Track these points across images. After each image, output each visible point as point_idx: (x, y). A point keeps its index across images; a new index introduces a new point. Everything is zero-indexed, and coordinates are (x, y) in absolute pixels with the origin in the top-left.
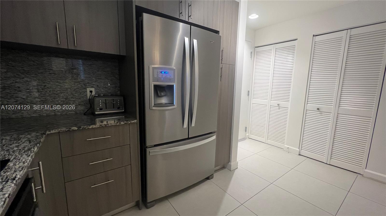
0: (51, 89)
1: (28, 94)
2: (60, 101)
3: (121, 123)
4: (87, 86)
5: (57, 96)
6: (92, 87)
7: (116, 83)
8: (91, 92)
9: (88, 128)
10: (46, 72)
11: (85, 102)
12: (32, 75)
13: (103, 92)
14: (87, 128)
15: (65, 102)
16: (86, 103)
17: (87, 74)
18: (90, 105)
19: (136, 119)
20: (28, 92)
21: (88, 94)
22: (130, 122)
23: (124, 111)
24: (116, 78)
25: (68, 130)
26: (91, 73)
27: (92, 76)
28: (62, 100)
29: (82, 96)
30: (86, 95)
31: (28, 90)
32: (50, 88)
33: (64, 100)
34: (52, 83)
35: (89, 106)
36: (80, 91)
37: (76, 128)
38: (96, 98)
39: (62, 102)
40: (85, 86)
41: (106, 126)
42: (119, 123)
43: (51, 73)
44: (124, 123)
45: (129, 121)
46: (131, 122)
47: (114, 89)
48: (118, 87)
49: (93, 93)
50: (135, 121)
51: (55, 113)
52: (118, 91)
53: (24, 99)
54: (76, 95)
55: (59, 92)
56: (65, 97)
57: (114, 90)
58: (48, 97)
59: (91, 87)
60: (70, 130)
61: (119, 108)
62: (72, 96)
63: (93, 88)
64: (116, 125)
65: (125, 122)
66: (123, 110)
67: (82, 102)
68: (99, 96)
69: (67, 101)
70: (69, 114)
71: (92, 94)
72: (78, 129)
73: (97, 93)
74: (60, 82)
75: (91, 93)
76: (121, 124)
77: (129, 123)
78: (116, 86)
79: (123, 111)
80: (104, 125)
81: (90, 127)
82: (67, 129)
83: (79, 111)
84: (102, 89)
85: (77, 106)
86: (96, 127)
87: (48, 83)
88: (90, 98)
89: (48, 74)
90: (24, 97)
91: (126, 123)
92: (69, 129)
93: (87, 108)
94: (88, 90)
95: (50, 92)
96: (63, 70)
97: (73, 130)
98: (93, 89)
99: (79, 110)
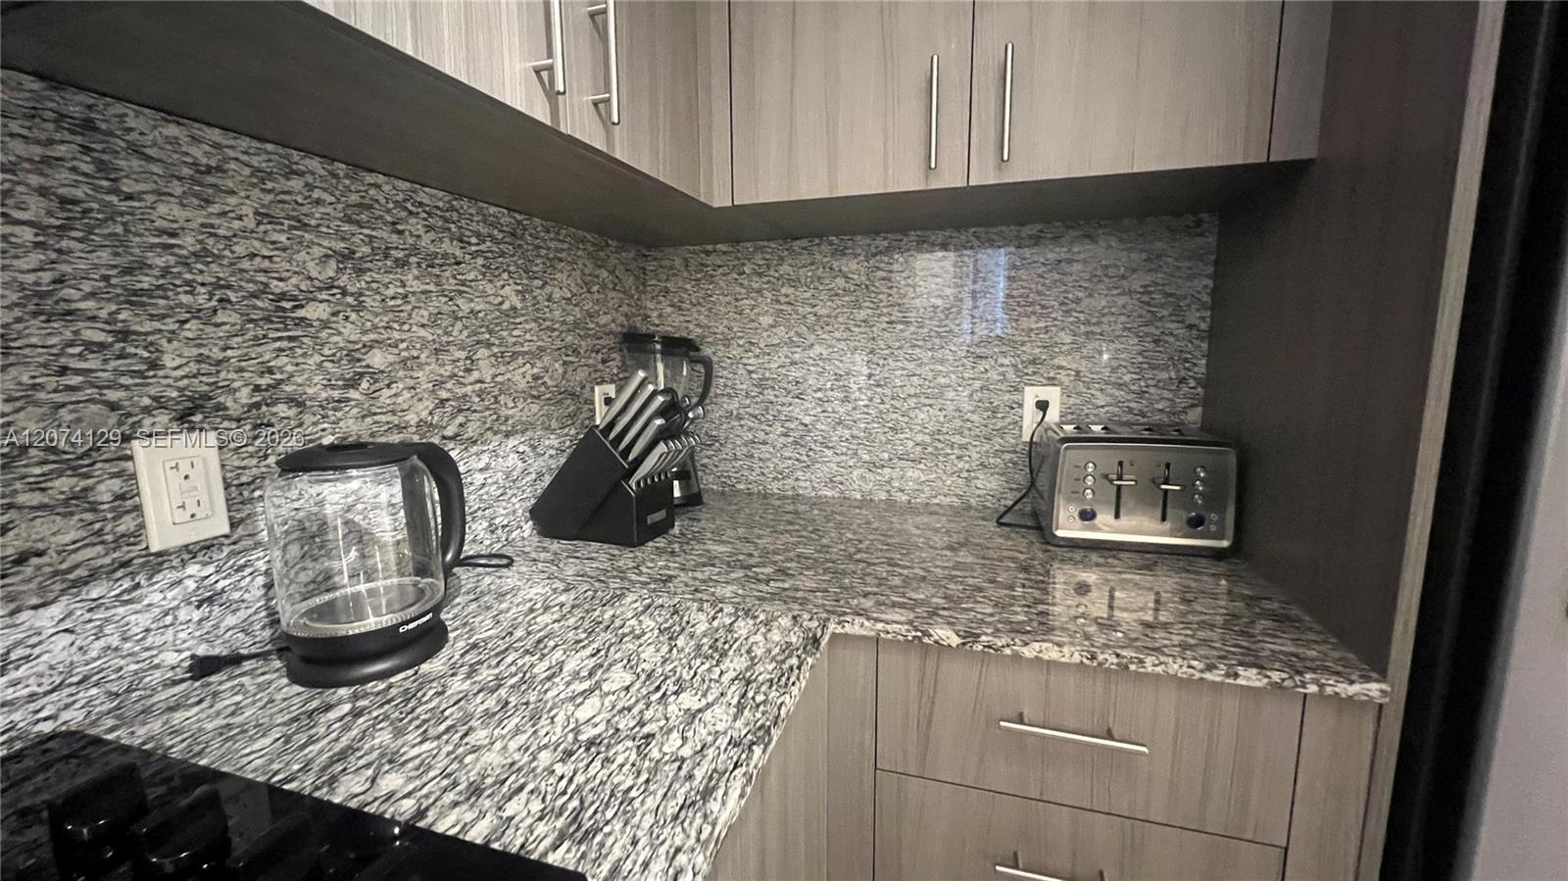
0: (888, 391)
1: (819, 409)
2: (911, 444)
3: (1236, 675)
4: (1027, 374)
5: (906, 419)
6: (1052, 381)
7: (1186, 360)
8: (1043, 406)
9: (1017, 656)
10: (880, 315)
11: (1007, 456)
12: (837, 335)
13: (1103, 407)
14: (1008, 651)
15: (930, 449)
16: (1011, 461)
17: (1034, 313)
18: (1031, 471)
19: (1383, 675)
20: (819, 399)
21: (1030, 416)
22: (1321, 686)
23: (1231, 547)
24: (1190, 327)
25: (914, 637)
26: (1053, 307)
27: (1055, 326)
28: (919, 438)
29: (1000, 425)
30: (1017, 424)
31: (819, 395)
32: (885, 385)
33: (928, 439)
34: (893, 364)
35: (1022, 478)
36: (991, 403)
37: (955, 641)
38: (1067, 448)
39: (919, 448)
40: (1020, 377)
41: (1127, 668)
42: (1227, 675)
43: (893, 318)
44: (1266, 681)
45: (1308, 676)
46: (1329, 690)
47: (1166, 394)
48: (1192, 383)
49: (1053, 415)
50: (1374, 689)
51: (888, 492)
52: (1193, 406)
53: (806, 425)
54: (975, 417)
55: (912, 402)
56: (931, 427)
57: (1168, 399)
58: (876, 425)
59: (1045, 382)
60: (926, 640)
61: (1195, 524)
62: (958, 423)
63: (1054, 385)
64: (1201, 679)
65: (1276, 676)
66: (1221, 538)
67: (997, 453)
68: (1082, 438)
69: (940, 445)
70: (938, 504)
71: (1046, 419)
72: (964, 644)
73: (1072, 413)
74: (920, 358)
75: (1041, 413)
76: (1241, 681)
77: (1313, 689)
78: (1183, 373)
79: (1225, 544)
80: (1115, 661)
81: (1028, 652)
82: (914, 634)
83: (979, 496)
84: (1098, 394)
85: (974, 471)
86: (1063, 660)
87: (881, 362)
88: (1034, 439)
89: (885, 325)
90: (807, 420)
91: (1278, 686)
92: (919, 634)
93: (1014, 486)
94: (1031, 395)
95: (883, 402)
96: (939, 302)
97: (936, 642)
98: (1053, 394)
99: (978, 492)
